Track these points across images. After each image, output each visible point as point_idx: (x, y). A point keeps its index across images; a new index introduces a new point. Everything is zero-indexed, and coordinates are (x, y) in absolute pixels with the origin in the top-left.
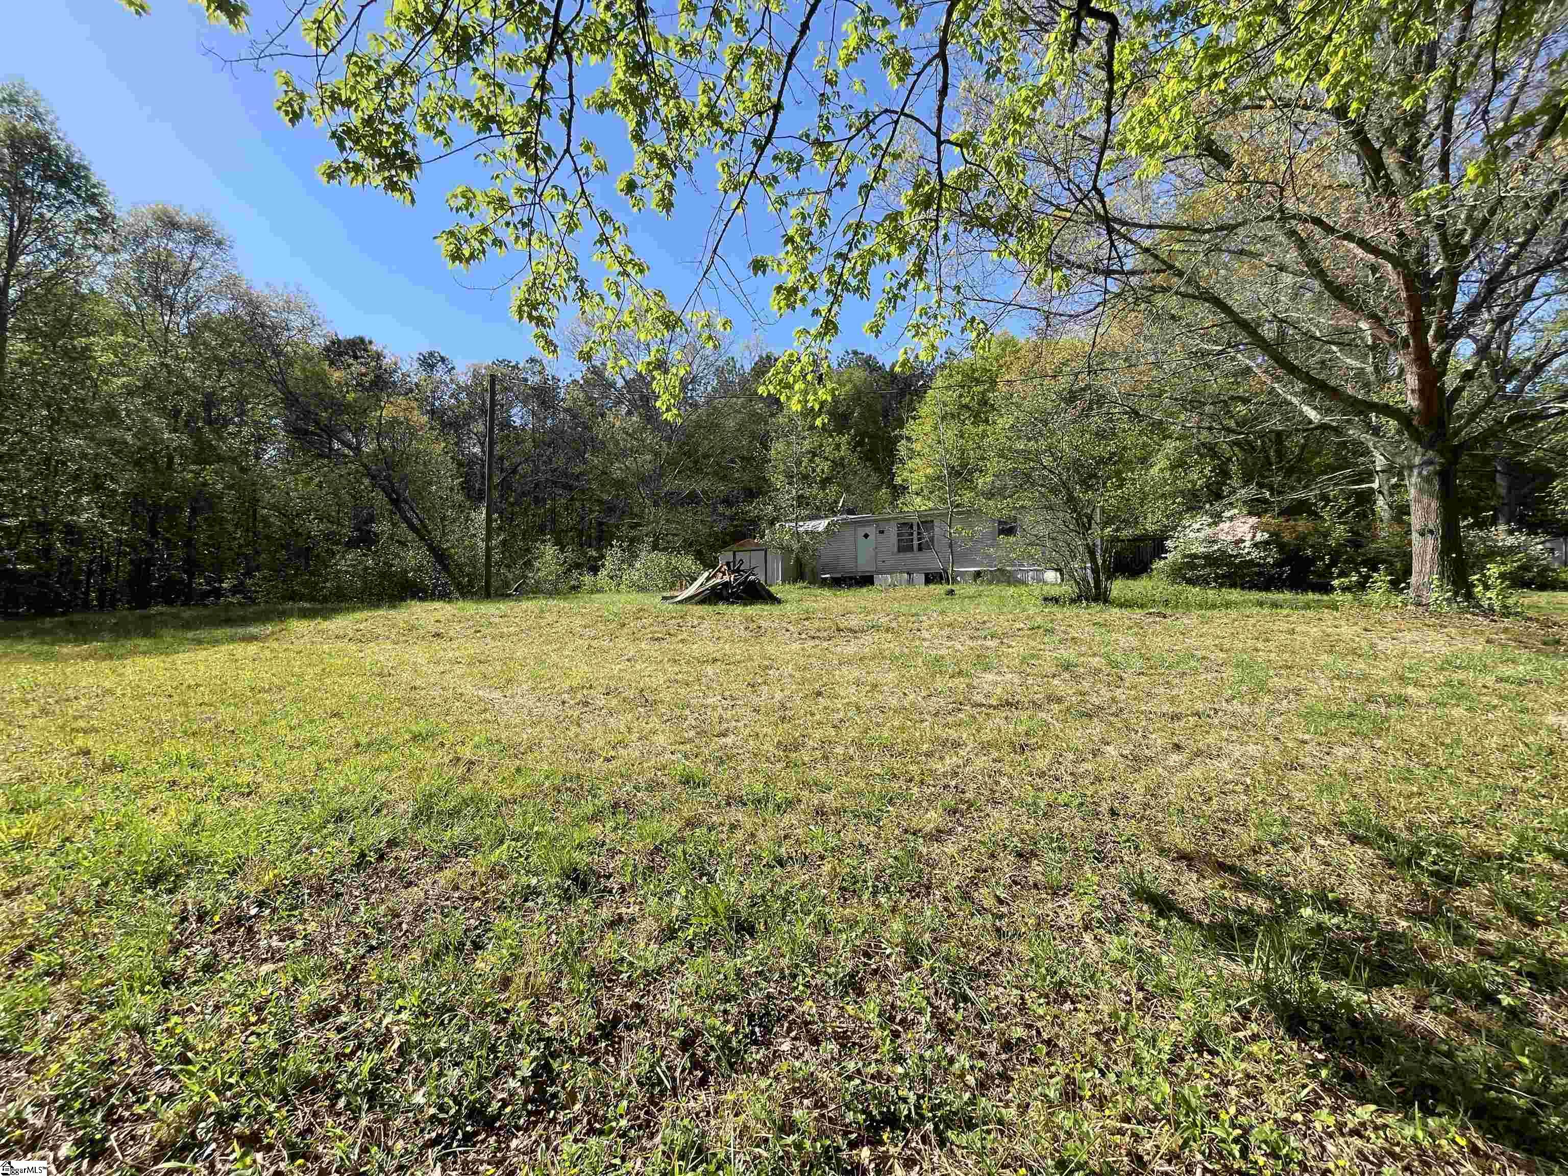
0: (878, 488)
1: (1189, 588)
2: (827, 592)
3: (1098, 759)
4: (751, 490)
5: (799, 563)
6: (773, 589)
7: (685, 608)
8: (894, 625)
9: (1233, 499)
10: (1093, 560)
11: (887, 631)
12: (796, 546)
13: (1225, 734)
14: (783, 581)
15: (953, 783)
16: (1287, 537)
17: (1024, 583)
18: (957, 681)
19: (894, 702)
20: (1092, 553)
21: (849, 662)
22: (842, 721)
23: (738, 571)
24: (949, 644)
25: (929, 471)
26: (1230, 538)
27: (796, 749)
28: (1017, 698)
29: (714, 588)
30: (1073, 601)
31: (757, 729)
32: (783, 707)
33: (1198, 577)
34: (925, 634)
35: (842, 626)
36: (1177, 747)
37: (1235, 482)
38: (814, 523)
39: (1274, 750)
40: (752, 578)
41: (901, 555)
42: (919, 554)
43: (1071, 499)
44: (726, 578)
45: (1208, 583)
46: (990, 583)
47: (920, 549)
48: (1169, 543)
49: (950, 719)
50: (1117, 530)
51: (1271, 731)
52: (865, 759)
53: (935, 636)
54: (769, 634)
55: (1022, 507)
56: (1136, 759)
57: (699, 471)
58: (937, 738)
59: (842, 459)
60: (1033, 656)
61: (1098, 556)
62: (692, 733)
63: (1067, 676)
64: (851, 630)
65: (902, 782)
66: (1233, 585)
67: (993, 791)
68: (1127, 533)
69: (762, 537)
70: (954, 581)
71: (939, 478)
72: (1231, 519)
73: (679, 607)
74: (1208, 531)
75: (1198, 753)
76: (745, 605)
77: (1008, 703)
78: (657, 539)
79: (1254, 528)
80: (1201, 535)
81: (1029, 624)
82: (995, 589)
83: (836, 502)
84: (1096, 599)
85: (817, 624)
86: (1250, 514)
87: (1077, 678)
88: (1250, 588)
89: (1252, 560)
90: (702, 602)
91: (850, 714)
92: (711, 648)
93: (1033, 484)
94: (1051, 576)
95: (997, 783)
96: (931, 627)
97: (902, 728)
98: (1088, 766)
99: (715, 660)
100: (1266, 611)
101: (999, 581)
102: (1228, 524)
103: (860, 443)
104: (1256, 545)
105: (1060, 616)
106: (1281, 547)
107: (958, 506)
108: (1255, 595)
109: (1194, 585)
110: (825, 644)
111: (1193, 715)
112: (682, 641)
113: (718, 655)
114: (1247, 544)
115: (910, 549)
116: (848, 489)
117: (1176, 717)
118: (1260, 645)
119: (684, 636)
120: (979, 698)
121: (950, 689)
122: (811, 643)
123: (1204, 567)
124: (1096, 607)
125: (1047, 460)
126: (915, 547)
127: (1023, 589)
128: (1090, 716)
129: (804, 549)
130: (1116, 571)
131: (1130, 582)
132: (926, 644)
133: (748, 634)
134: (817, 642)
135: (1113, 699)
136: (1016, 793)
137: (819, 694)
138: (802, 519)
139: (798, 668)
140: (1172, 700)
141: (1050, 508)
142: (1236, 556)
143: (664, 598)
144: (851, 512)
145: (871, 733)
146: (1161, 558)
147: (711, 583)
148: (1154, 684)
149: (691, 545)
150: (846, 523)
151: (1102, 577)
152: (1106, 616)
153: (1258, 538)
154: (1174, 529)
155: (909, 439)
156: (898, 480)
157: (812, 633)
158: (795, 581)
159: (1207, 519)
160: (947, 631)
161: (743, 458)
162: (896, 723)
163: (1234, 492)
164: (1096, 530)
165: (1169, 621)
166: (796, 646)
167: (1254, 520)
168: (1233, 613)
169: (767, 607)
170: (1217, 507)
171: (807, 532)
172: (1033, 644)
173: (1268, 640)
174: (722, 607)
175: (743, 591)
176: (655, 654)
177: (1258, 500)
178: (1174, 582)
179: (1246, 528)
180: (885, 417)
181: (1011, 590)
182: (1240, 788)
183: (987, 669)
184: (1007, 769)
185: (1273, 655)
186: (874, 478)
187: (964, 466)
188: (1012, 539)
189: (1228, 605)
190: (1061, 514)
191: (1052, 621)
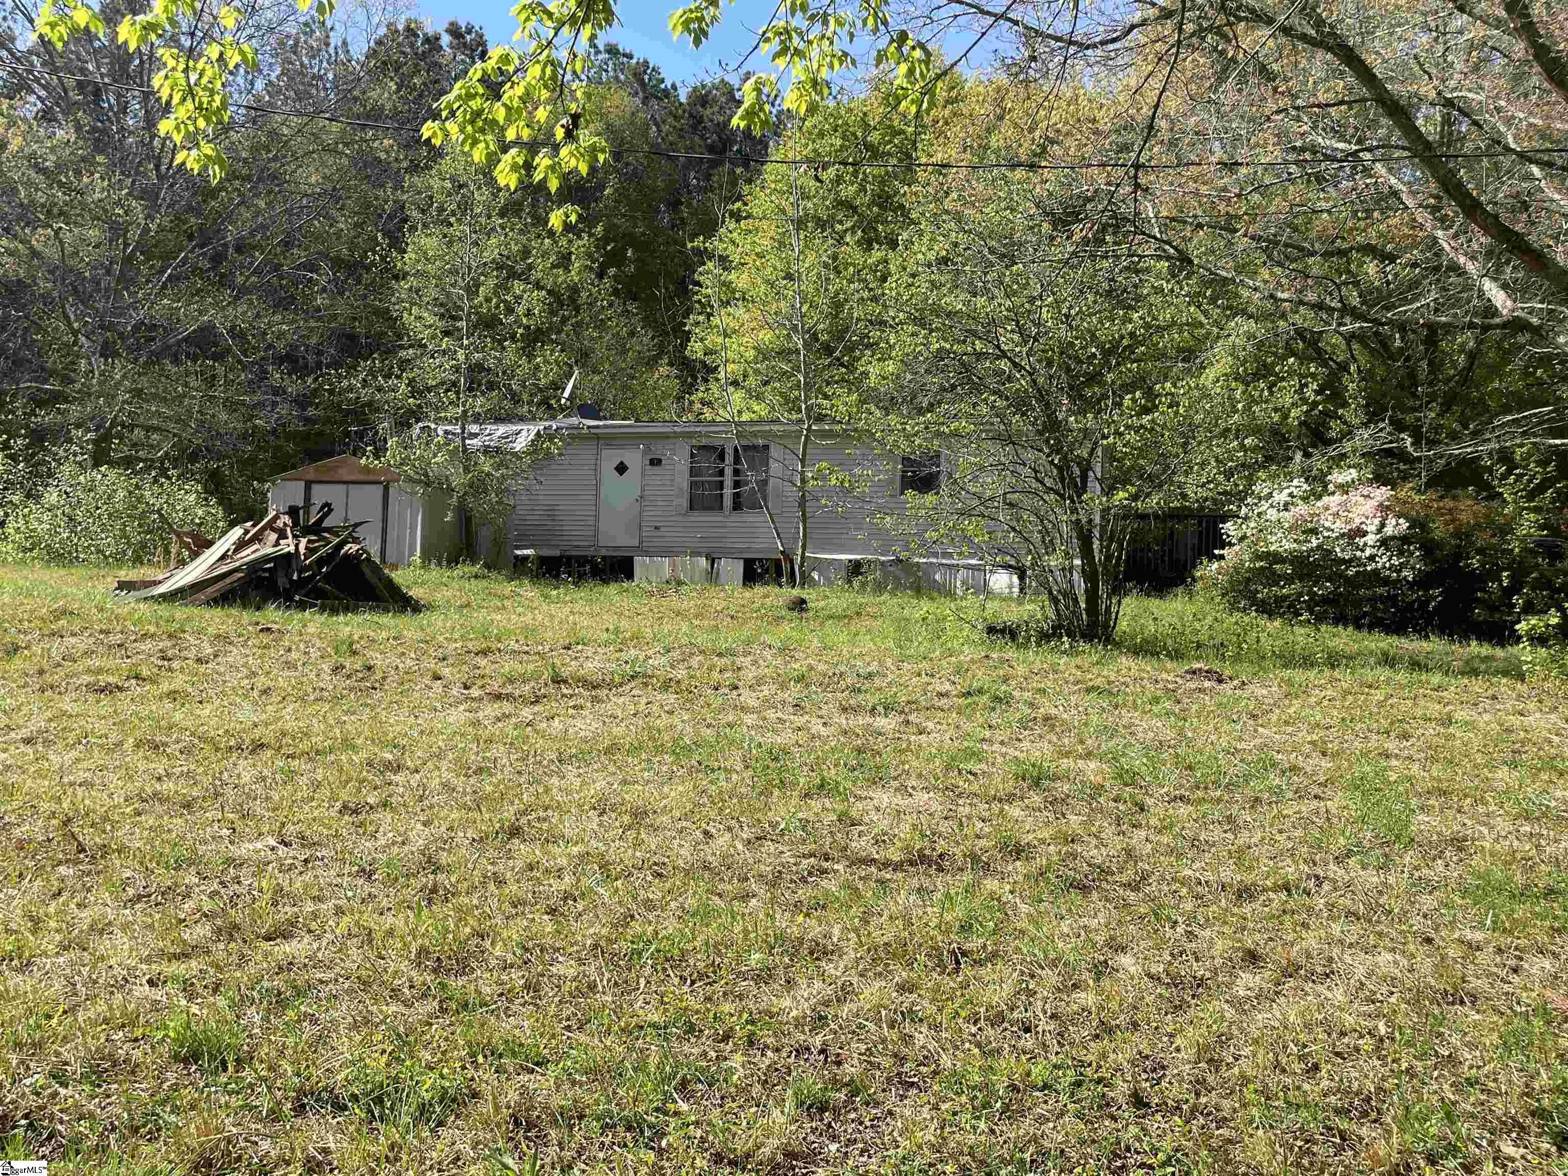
0: (652, 363)
1: (1263, 621)
2: (528, 591)
3: (1106, 983)
4: (352, 338)
5: (465, 518)
6: (398, 577)
7: (180, 612)
8: (680, 673)
9: (1347, 446)
10: (1086, 552)
11: (666, 686)
12: (459, 479)
13: (1336, 929)
14: (427, 556)
15: (818, 1041)
16: (1439, 530)
17: (950, 594)
18: (816, 805)
19: (684, 853)
20: (1085, 541)
21: (582, 758)
22: (567, 897)
23: (316, 529)
24: (799, 721)
25: (766, 336)
26: (1339, 526)
27: (464, 969)
28: (941, 845)
29: (254, 566)
30: (1044, 637)
31: (369, 919)
32: (432, 864)
33: (1280, 600)
34: (749, 699)
35: (565, 673)
36: (1253, 958)
37: (1352, 414)
38: (502, 429)
39: (1426, 964)
40: (351, 548)
41: (699, 517)
42: (736, 517)
43: (1053, 425)
44: (288, 546)
45: (1297, 614)
46: (879, 588)
47: (737, 506)
48: (1229, 527)
49: (804, 893)
50: (1135, 497)
51: (1417, 922)
52: (625, 988)
53: (768, 703)
54: (391, 684)
55: (955, 434)
56: (1176, 982)
57: (224, 281)
58: (781, 938)
59: (574, 290)
60: (973, 754)
61: (1096, 545)
62: (203, 931)
63: (1036, 799)
64: (585, 683)
65: (706, 1044)
66: (1340, 620)
67: (901, 1059)
68: (1154, 502)
69: (379, 453)
70: (806, 580)
71: (784, 353)
72: (1344, 488)
73: (163, 610)
74: (1301, 509)
75: (1291, 970)
76: (334, 611)
77: (923, 859)
78: (106, 437)
79: (1383, 509)
80: (1287, 517)
81: (963, 684)
82: (889, 602)
83: (558, 386)
84: (1089, 634)
85: (509, 666)
86: (1380, 479)
87: (1057, 803)
88: (1371, 628)
89: (1376, 572)
90: (224, 599)
91: (585, 882)
92: (246, 714)
93: (977, 388)
94: (1001, 581)
95: (907, 1039)
96: (760, 681)
97: (705, 914)
98: (1087, 998)
99: (259, 746)
100: (1402, 676)
101: (898, 586)
102: (1337, 498)
103: (615, 259)
104: (1384, 543)
105: (1021, 670)
106: (1429, 548)
107: (820, 418)
108: (1379, 642)
109: (1271, 615)
110: (527, 713)
111: (1276, 889)
112: (173, 695)
113: (267, 734)
114: (1371, 539)
115: (717, 504)
116: (583, 357)
117: (1245, 893)
118: (1392, 745)
119: (179, 682)
120: (861, 845)
121: (805, 824)
122: (490, 710)
123: (1290, 580)
124: (1089, 653)
125: (1008, 339)
126: (728, 502)
127: (946, 608)
128: (1084, 889)
129: (478, 486)
130: (1127, 579)
131: (1155, 604)
132: (749, 719)
133: (342, 683)
134: (507, 707)
135: (1129, 853)
136: (946, 1061)
137: (515, 832)
138: (477, 419)
139: (464, 769)
140: (1240, 855)
141: (1008, 439)
142: (1348, 562)
143: (123, 586)
144: (587, 411)
145: (636, 927)
146: (1212, 557)
147: (249, 554)
148: (1202, 821)
149: (194, 457)
150: (576, 437)
151: (1102, 589)
152: (1109, 672)
153: (1389, 530)
154: (1241, 497)
155: (724, 260)
156: (695, 349)
157: (495, 686)
158: (453, 561)
159: (1299, 485)
160: (794, 692)
161: (337, 263)
162: (691, 903)
163: (1348, 434)
164: (1094, 494)
165: (1227, 687)
166: (457, 716)
167: (1382, 493)
168: (1345, 678)
169: (386, 619)
170: (1318, 463)
171: (486, 450)
172: (967, 727)
173: (1405, 736)
174: (273, 614)
175: (327, 578)
176: (100, 727)
177: (1389, 453)
178: (1233, 607)
179: (1369, 507)
180: (674, 205)
181: (925, 606)
182: (1367, 1044)
183: (877, 780)
184: (926, 1007)
185: (1415, 768)
186: (645, 340)
187: (840, 334)
188: (930, 499)
189: (1333, 661)
190: (1029, 455)
191: (1006, 680)
